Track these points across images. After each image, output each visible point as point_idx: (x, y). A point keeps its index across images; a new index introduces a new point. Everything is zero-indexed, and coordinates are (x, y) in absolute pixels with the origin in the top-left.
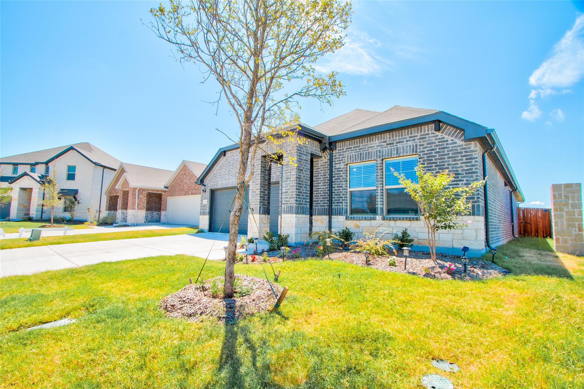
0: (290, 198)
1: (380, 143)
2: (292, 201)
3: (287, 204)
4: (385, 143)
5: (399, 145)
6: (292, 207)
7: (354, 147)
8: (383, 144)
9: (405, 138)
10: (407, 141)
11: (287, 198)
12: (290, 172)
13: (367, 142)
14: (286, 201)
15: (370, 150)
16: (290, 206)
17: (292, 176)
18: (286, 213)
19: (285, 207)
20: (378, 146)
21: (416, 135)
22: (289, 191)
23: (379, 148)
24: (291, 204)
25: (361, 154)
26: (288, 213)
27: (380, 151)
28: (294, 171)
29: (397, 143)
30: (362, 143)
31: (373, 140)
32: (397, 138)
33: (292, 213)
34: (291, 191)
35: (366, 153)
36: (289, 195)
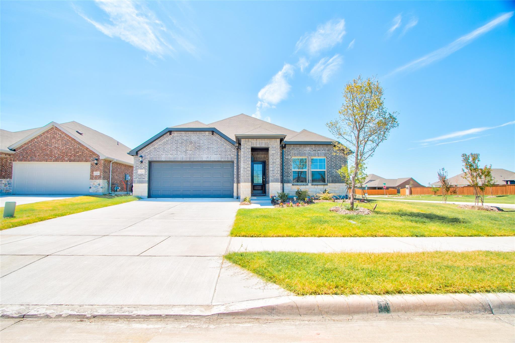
0: (276, 174)
1: (310, 149)
2: (278, 176)
3: (274, 177)
4: (312, 150)
5: (319, 152)
6: (278, 179)
7: (296, 149)
8: (311, 150)
9: (321, 149)
10: (322, 150)
11: (274, 174)
12: (276, 160)
13: (303, 147)
14: (273, 175)
15: (305, 152)
16: (277, 179)
17: (277, 162)
18: (274, 182)
19: (273, 179)
20: (309, 150)
21: (326, 148)
22: (275, 170)
23: (309, 152)
24: (277, 177)
25: (300, 153)
26: (275, 182)
27: (310, 153)
28: (278, 159)
29: (318, 150)
30: (301, 147)
31: (306, 147)
32: (318, 148)
33: (278, 182)
34: (277, 170)
35: (303, 153)
36: (276, 172)
